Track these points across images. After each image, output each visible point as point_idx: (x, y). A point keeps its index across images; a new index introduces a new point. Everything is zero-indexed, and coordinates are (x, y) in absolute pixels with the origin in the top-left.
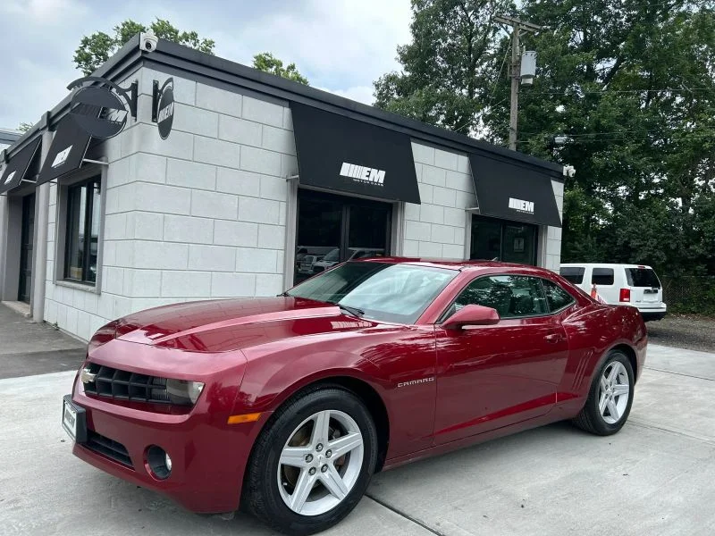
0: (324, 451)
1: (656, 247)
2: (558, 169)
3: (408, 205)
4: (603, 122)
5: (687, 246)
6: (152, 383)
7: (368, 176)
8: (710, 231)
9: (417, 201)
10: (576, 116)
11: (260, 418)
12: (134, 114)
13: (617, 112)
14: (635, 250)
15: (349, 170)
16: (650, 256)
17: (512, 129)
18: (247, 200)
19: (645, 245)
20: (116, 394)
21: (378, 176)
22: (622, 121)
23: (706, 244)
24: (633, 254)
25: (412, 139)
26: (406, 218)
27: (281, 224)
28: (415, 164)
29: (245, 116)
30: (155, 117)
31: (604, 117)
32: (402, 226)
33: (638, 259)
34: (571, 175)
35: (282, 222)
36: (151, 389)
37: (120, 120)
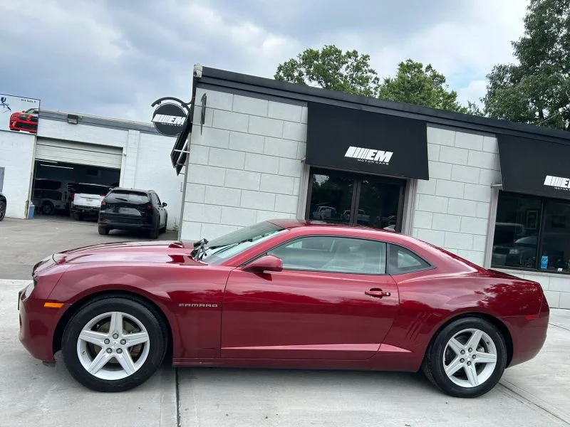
0: (119, 339)
7: (374, 157)
9: (427, 178)
11: (63, 307)
15: (353, 152)
18: (268, 176)
21: (385, 157)
25: (428, 124)
27: (294, 194)
29: (270, 116)
32: (414, 198)
35: (296, 192)
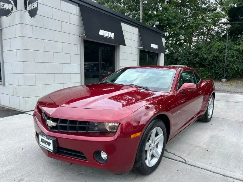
0: (153, 142)
1: (185, 60)
2: (163, 34)
3: (121, 46)
4: (170, 18)
5: (194, 59)
6: (89, 124)
8: (200, 54)
9: (124, 45)
10: (161, 15)
11: (141, 134)
12: (16, 6)
13: (174, 14)
14: (179, 61)
15: (102, 33)
16: (183, 63)
17: (141, 19)
18: (66, 44)
19: (182, 59)
20: (69, 130)
21: (112, 35)
22: (175, 18)
23: (199, 58)
24: (178, 62)
25: (121, 21)
26: (120, 51)
27: (78, 54)
28: (123, 31)
29: (62, 10)
30: (26, 8)
31: (170, 16)
32: (119, 54)
33: (180, 64)
34: (167, 36)
35: (79, 53)
36: (88, 127)
37: (10, 9)
